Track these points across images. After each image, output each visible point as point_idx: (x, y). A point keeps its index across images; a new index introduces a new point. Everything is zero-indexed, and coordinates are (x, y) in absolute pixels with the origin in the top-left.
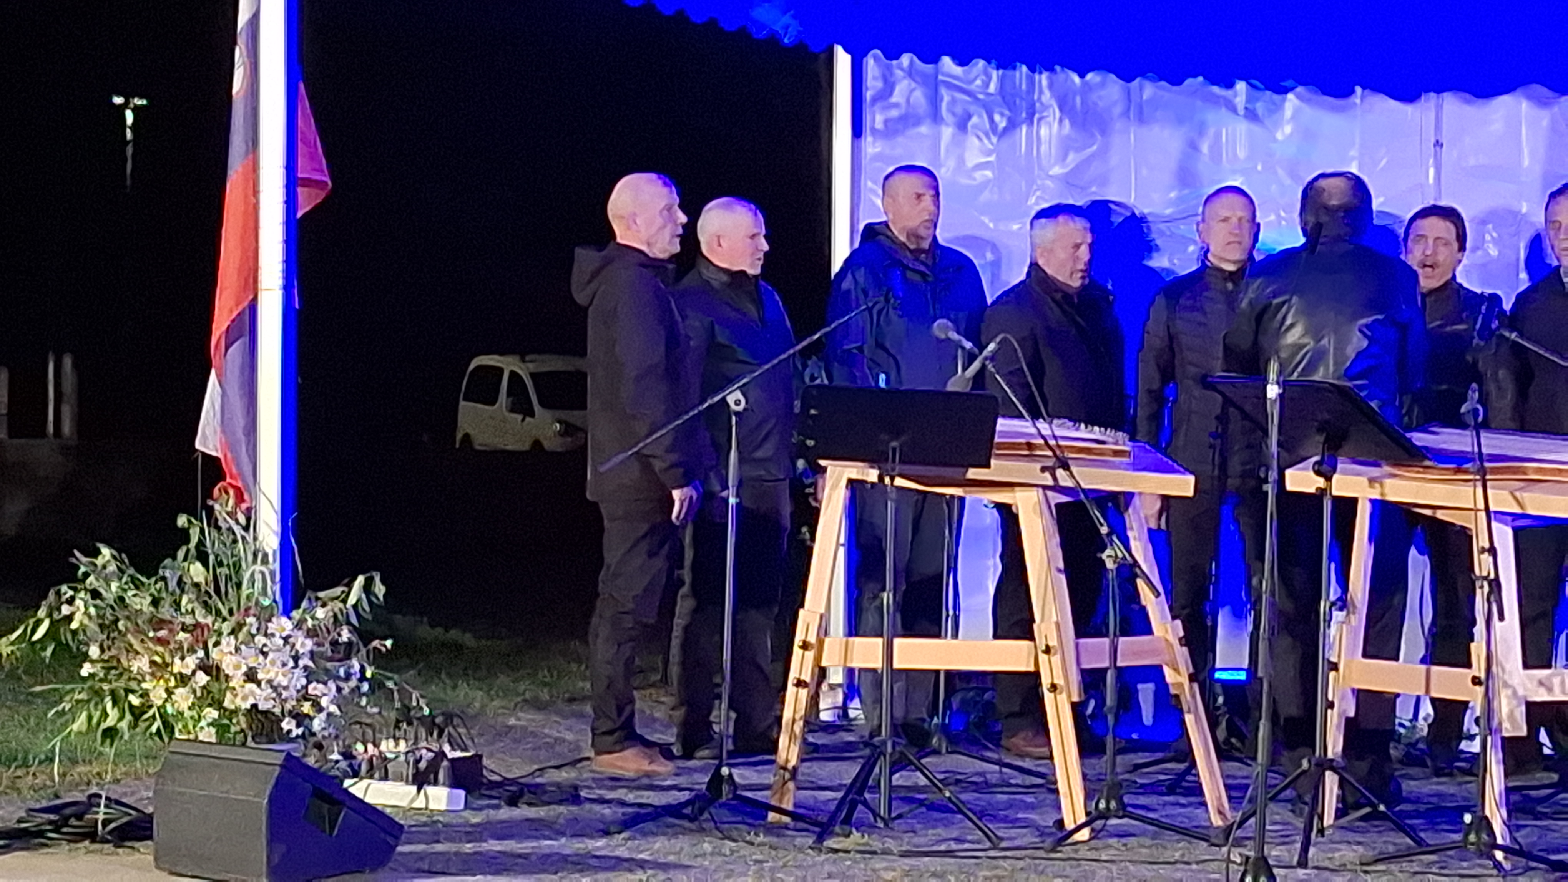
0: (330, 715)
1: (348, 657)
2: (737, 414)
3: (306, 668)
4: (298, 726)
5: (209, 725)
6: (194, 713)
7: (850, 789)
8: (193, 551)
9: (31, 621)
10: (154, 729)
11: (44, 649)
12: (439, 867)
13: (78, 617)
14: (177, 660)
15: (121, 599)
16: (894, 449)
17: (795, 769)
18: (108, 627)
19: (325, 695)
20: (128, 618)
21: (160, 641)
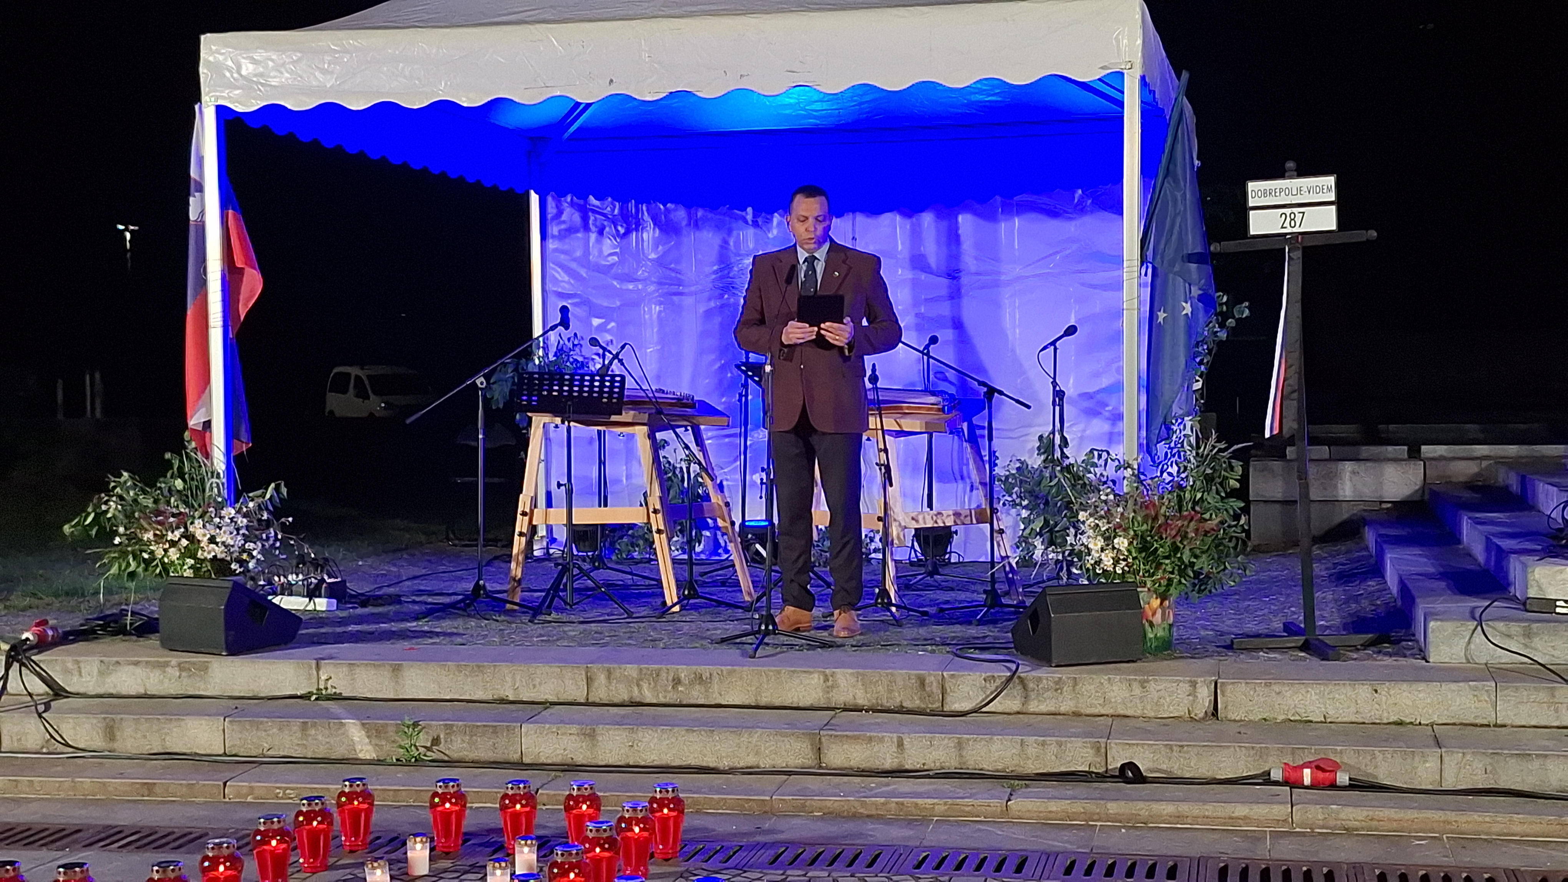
0: (258, 560)
1: (268, 527)
2: (482, 389)
3: (244, 535)
4: (240, 567)
5: (189, 568)
6: (181, 562)
7: (549, 590)
8: (176, 472)
9: (84, 515)
10: (158, 571)
11: (91, 530)
12: (323, 641)
13: (111, 510)
14: (170, 533)
15: (135, 501)
16: (570, 406)
17: (520, 580)
18: (129, 516)
19: (254, 549)
20: (141, 511)
21: (159, 523)
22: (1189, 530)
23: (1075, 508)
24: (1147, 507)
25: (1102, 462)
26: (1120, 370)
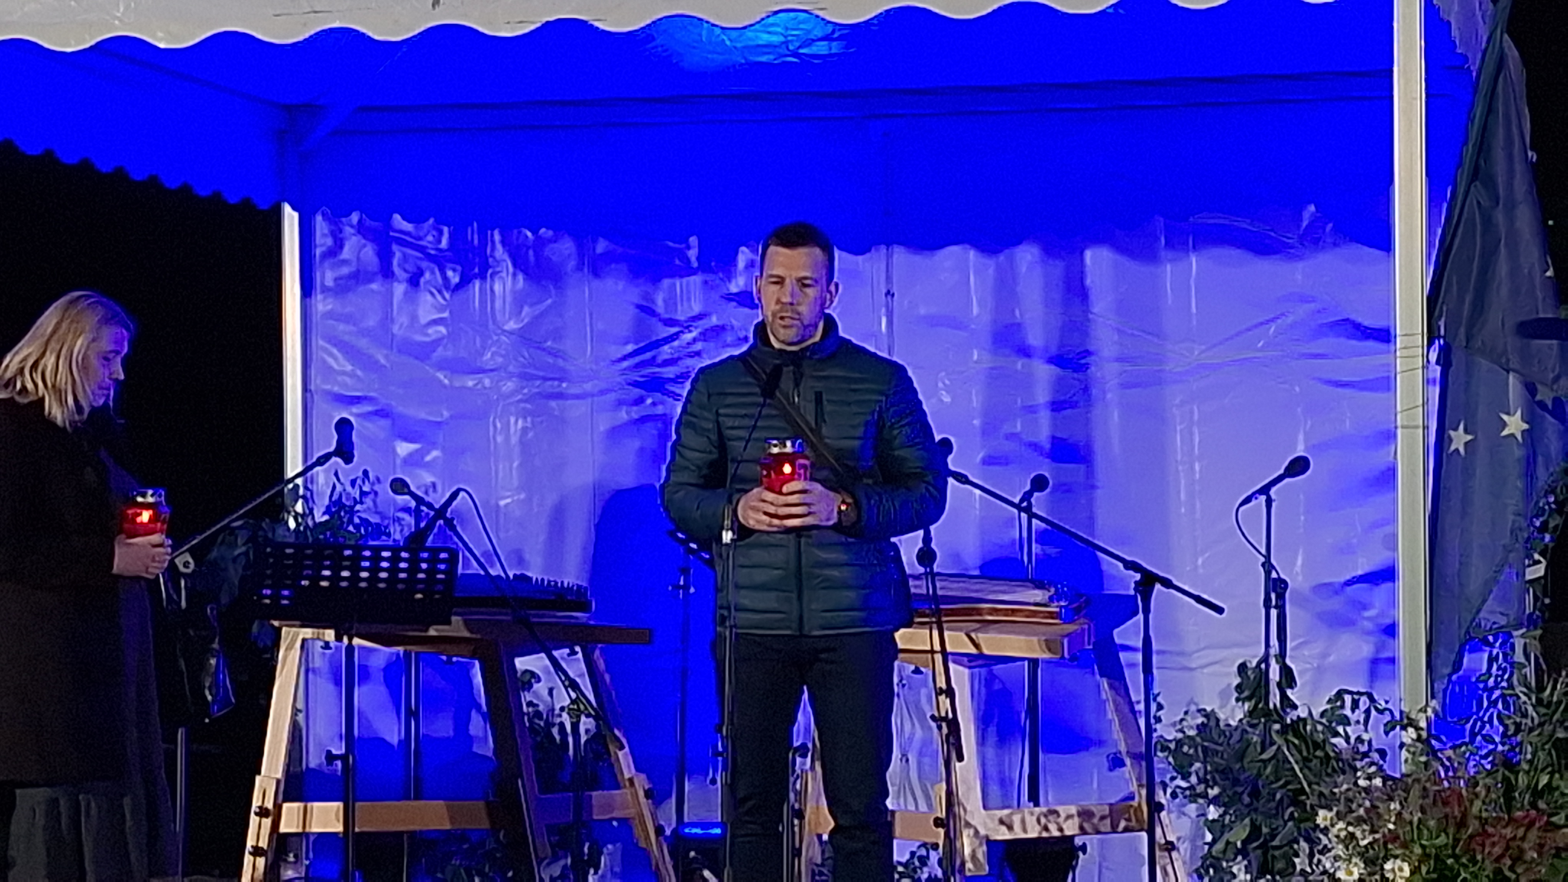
22: (1526, 846)
23: (1308, 802)
24: (1445, 803)
25: (1359, 715)
26: (1391, 542)
